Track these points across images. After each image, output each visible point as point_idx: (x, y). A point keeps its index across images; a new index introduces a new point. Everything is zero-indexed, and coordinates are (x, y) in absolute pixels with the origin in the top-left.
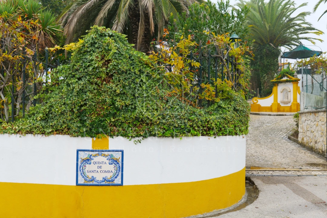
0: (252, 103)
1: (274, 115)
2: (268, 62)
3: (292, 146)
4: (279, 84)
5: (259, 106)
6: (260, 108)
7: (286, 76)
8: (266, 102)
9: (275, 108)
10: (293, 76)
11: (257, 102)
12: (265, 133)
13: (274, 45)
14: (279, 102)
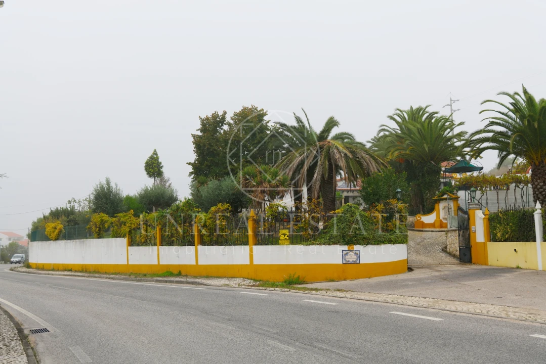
0: (416, 220)
1: (436, 231)
2: (429, 179)
3: (443, 255)
4: (441, 202)
5: (423, 223)
6: (424, 225)
7: (447, 194)
8: (429, 219)
9: (437, 224)
10: (453, 194)
11: (421, 218)
12: (425, 248)
13: (435, 162)
14: (441, 219)
